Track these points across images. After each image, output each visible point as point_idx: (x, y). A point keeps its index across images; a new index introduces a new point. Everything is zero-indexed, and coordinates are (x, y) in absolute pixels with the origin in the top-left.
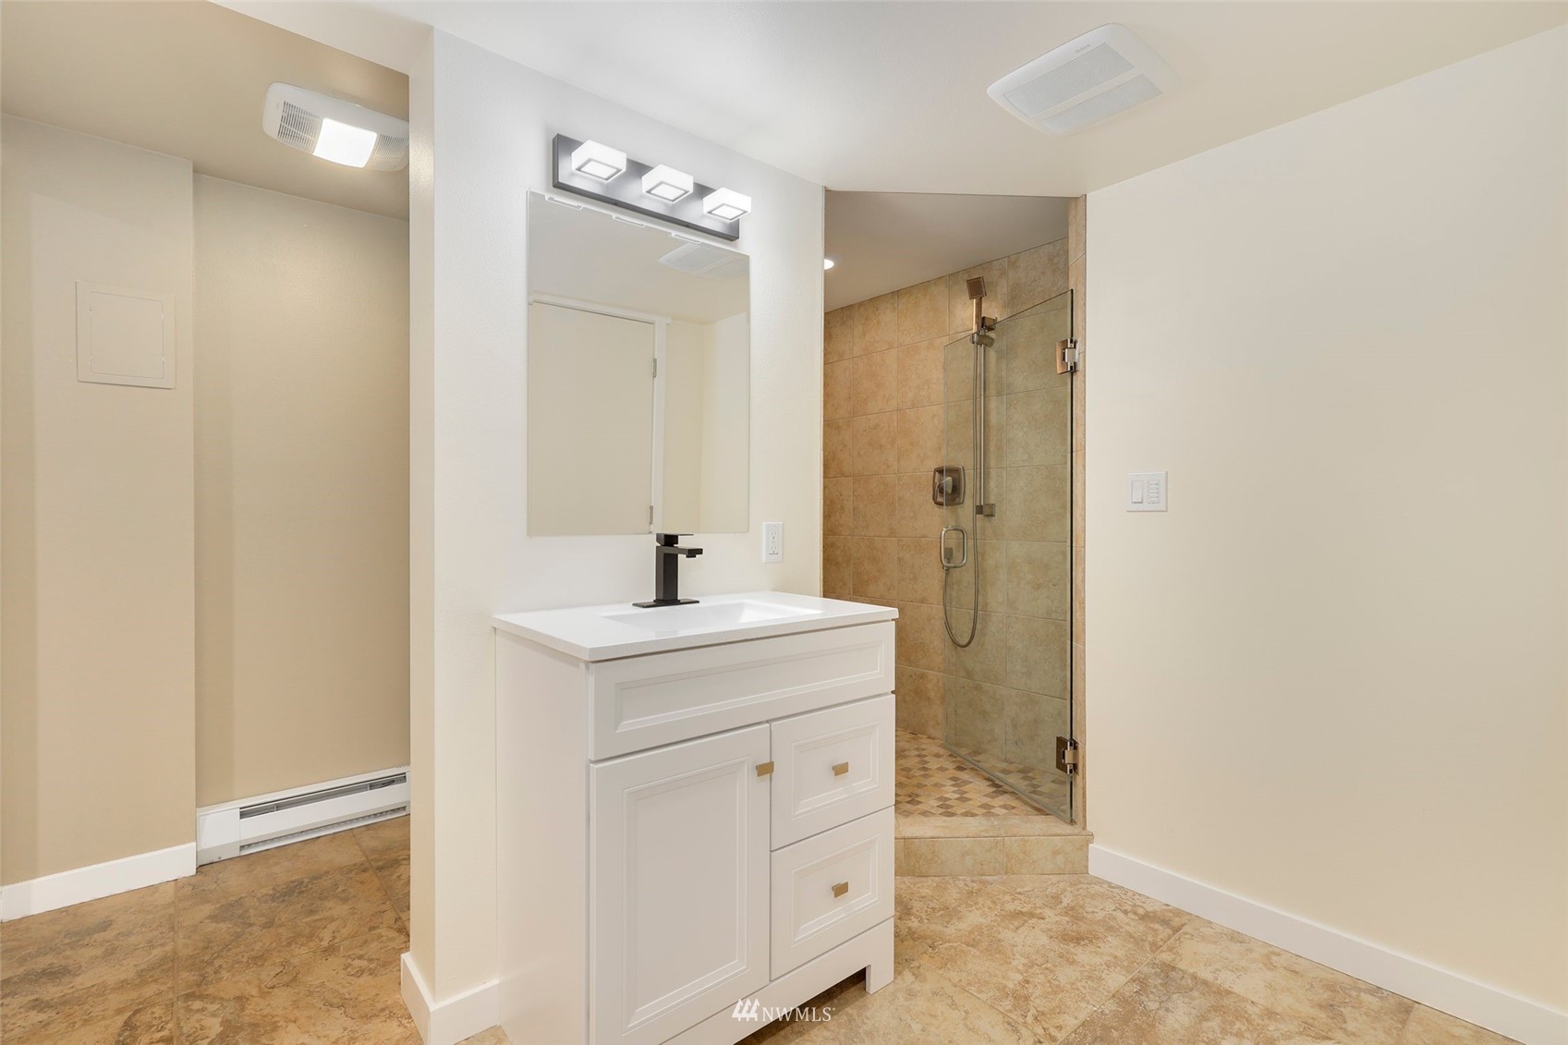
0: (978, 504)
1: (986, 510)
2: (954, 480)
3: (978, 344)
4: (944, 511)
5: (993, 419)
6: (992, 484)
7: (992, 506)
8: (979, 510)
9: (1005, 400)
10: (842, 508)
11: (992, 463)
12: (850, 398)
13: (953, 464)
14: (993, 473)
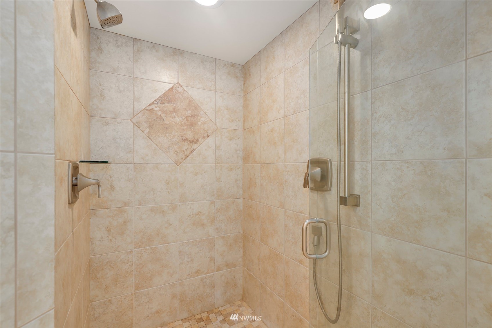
0: (342, 195)
1: (350, 201)
2: (322, 171)
3: (341, 44)
4: (316, 195)
5: (358, 116)
6: (357, 176)
7: (357, 197)
8: (343, 201)
9: (370, 96)
10: (255, 184)
11: (357, 156)
12: (259, 112)
13: (322, 157)
14: (358, 166)
